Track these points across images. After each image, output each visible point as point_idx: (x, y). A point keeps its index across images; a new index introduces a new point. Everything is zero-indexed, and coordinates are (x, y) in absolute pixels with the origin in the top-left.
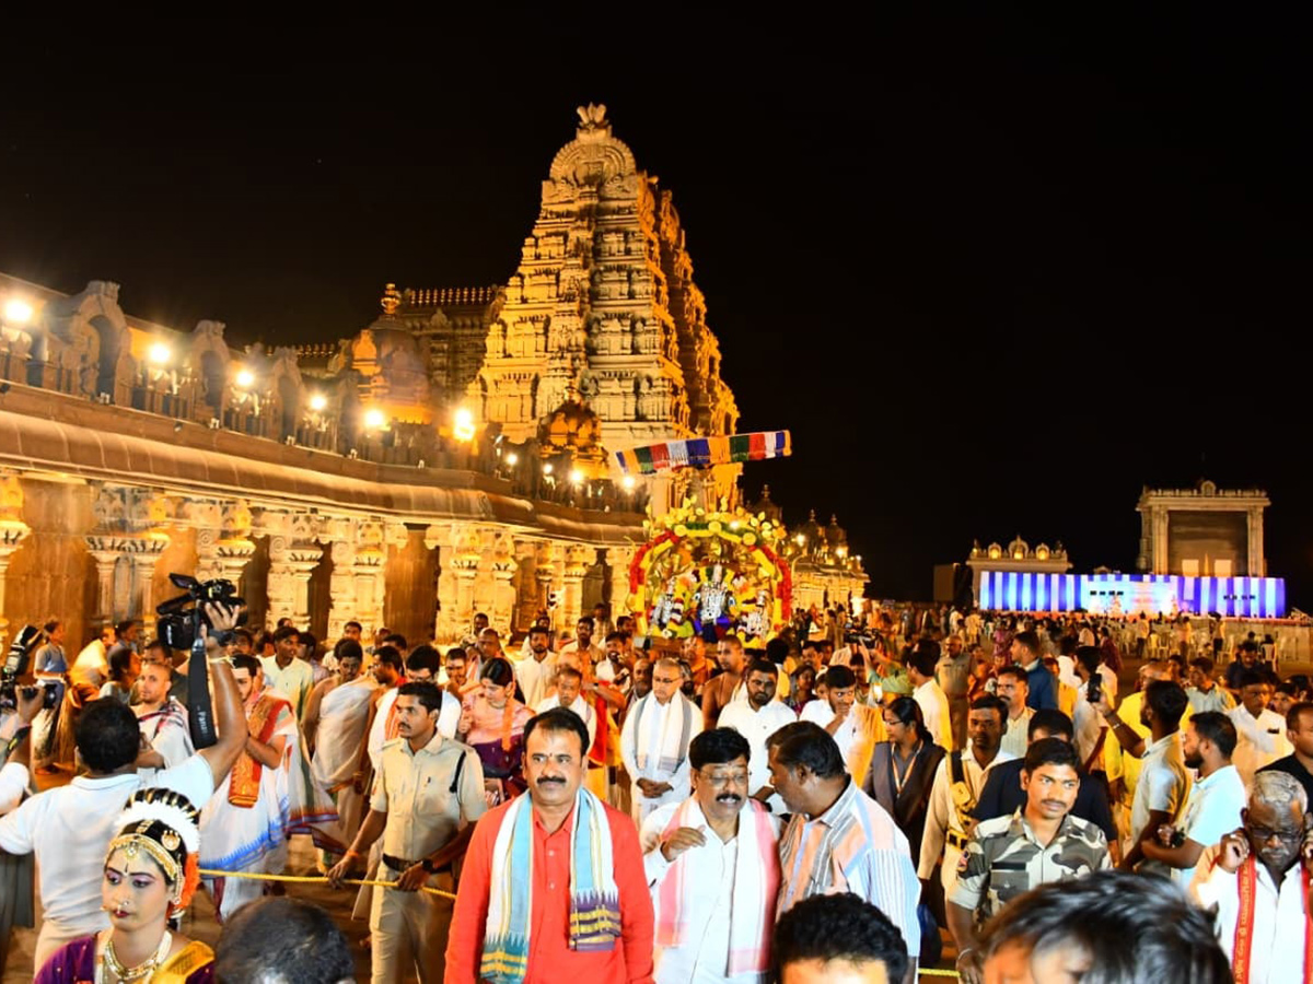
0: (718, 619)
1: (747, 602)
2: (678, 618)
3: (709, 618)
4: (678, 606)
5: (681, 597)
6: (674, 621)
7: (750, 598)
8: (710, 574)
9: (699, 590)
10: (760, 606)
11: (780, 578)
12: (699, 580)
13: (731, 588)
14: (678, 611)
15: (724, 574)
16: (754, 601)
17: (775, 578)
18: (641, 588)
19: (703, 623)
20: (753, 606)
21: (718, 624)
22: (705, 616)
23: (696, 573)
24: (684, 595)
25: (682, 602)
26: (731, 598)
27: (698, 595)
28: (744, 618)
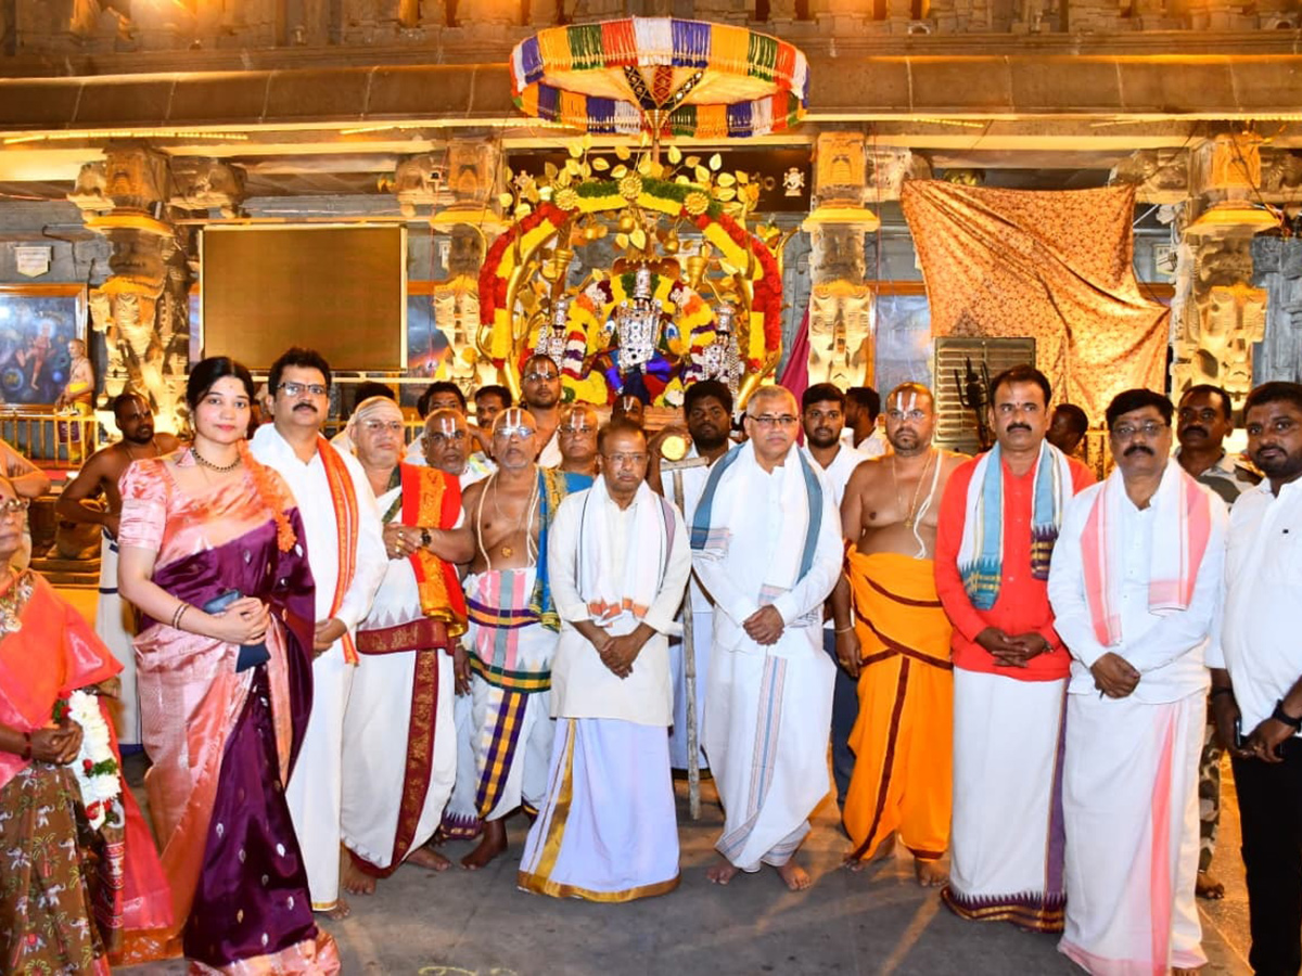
0: (648, 363)
1: (699, 330)
2: (577, 366)
3: (632, 362)
4: (575, 345)
5: (581, 330)
6: (570, 372)
7: (705, 323)
8: (630, 286)
9: (614, 314)
10: (723, 333)
11: (759, 274)
12: (609, 299)
13: (669, 309)
14: (574, 354)
15: (654, 284)
16: (711, 326)
17: (749, 276)
18: (501, 315)
19: (622, 372)
20: (711, 335)
21: (648, 372)
22: (625, 361)
23: (605, 286)
24: (585, 327)
25: (582, 338)
26: (670, 326)
27: (612, 324)
28: (696, 358)
